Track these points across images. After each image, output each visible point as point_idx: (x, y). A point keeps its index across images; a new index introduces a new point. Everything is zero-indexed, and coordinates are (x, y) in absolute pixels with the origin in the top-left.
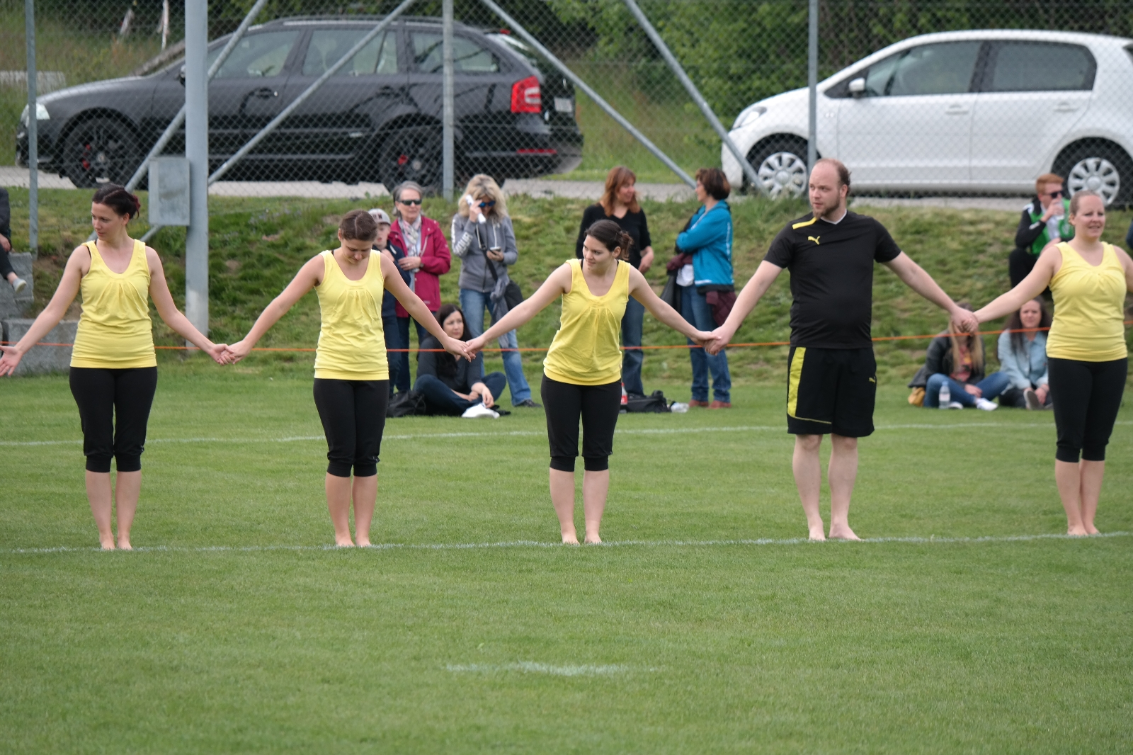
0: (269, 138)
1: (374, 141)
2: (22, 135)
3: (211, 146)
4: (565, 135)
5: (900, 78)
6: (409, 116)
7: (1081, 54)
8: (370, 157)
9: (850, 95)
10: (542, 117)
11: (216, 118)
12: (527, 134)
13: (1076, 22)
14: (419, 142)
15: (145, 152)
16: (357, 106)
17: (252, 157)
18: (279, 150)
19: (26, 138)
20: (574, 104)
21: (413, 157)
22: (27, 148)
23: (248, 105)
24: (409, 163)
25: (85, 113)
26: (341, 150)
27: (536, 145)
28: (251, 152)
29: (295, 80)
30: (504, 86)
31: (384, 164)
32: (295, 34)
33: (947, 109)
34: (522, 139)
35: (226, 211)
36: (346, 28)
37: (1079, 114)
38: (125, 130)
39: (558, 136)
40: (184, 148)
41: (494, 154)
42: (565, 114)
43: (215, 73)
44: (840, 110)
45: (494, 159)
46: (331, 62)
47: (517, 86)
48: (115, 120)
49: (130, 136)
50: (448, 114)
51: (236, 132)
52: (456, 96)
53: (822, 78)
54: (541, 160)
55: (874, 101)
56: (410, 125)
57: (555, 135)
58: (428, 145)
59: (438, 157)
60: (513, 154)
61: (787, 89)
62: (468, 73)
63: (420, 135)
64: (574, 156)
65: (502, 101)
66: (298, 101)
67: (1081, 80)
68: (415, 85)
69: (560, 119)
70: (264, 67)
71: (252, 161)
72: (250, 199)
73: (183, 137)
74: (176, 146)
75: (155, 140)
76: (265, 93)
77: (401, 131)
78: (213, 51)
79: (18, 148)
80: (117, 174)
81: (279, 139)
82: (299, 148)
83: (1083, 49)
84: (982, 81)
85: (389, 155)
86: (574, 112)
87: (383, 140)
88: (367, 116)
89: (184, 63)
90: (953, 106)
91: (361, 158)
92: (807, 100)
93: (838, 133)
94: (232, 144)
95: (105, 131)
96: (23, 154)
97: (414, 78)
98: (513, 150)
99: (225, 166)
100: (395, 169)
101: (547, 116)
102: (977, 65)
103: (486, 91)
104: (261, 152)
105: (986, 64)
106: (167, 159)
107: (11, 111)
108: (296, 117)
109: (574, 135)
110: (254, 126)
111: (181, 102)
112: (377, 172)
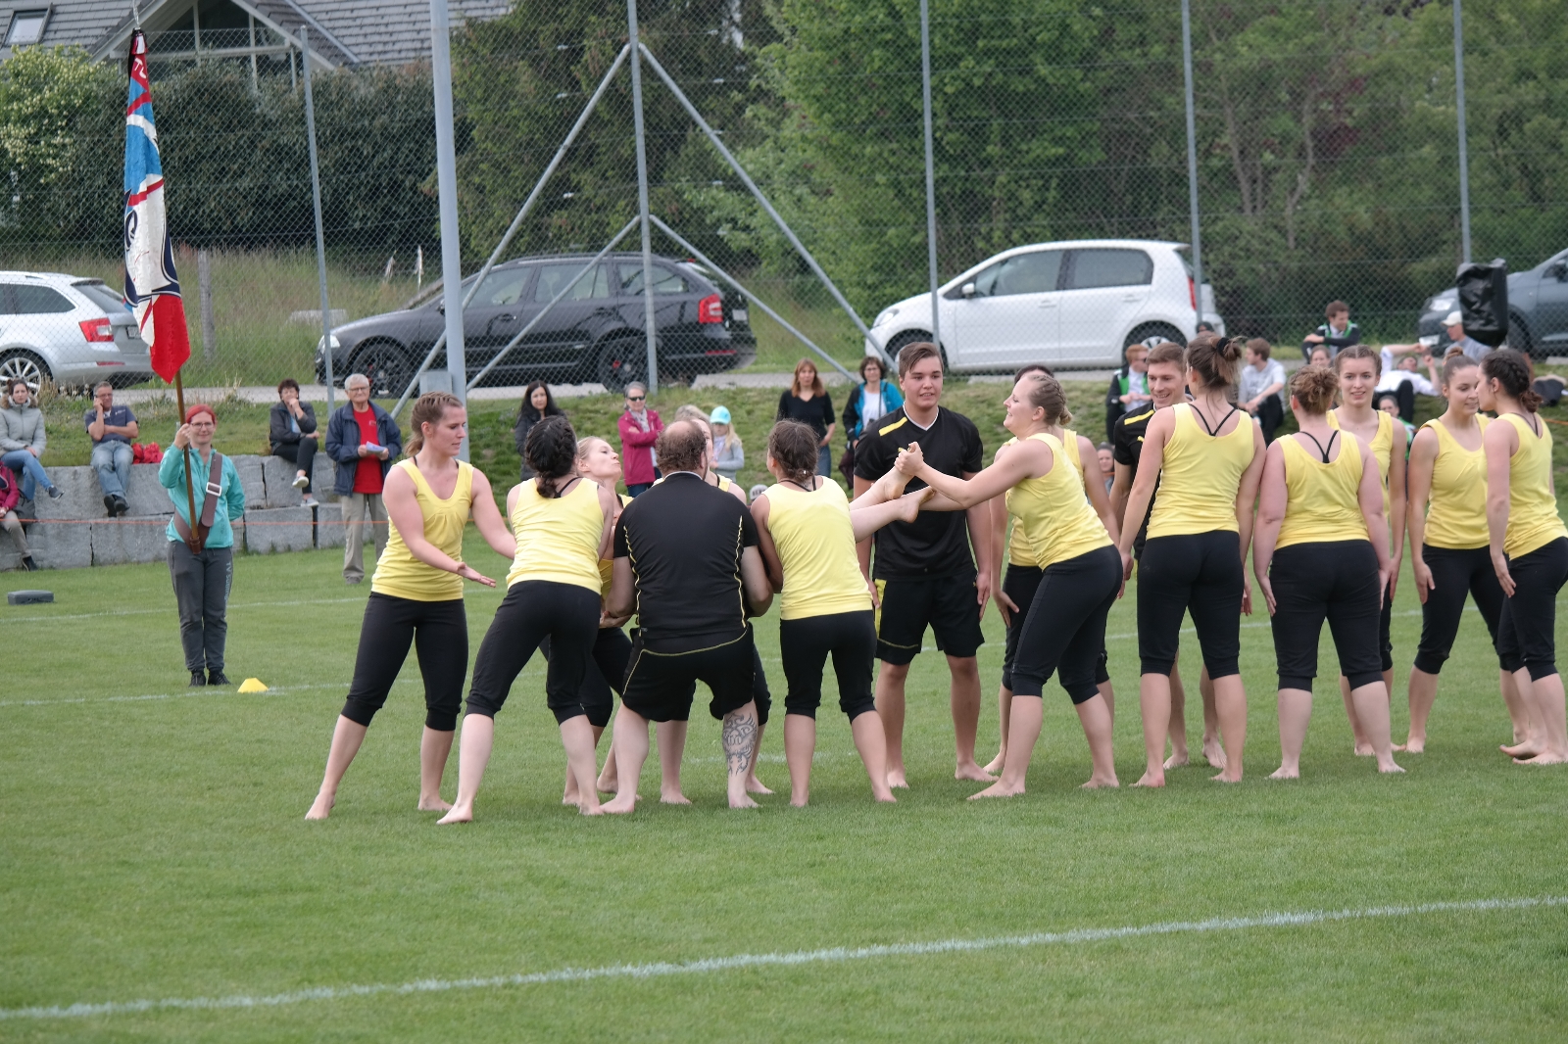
0: (511, 353)
1: (593, 350)
2: (319, 360)
3: (467, 361)
4: (742, 338)
5: (1001, 281)
6: (620, 330)
7: (1141, 256)
8: (591, 363)
9: (963, 296)
10: (724, 326)
11: (469, 339)
12: (713, 339)
13: (1136, 231)
14: (628, 349)
15: (415, 368)
16: (579, 324)
17: (499, 368)
18: (520, 362)
19: (323, 363)
20: (748, 313)
21: (624, 362)
22: (324, 370)
23: (494, 328)
24: (621, 366)
25: (368, 340)
26: (568, 359)
27: (720, 348)
28: (498, 364)
29: (528, 307)
30: (693, 303)
31: (602, 368)
32: (528, 270)
33: (1040, 304)
34: (709, 343)
35: (481, 411)
36: (568, 264)
37: (1142, 303)
38: (400, 353)
39: (736, 340)
40: (446, 364)
41: (688, 356)
42: (742, 322)
43: (468, 304)
44: (956, 309)
45: (688, 360)
46: (556, 291)
47: (703, 302)
48: (391, 345)
49: (403, 356)
50: (650, 328)
51: (486, 349)
52: (656, 312)
53: (940, 285)
54: (725, 359)
55: (983, 300)
56: (621, 337)
57: (735, 339)
58: (635, 351)
59: (644, 360)
60: (702, 355)
61: (915, 294)
62: (664, 294)
63: (629, 344)
64: (750, 354)
65: (692, 314)
66: (533, 322)
67: (1141, 277)
68: (623, 305)
69: (738, 326)
70: (505, 297)
71: (500, 371)
72: (499, 401)
73: (445, 355)
74: (440, 363)
75: (423, 359)
76: (507, 318)
77: (614, 342)
78: (465, 286)
79: (317, 371)
80: (395, 387)
81: (519, 353)
82: (535, 359)
83: (1142, 253)
84: (1065, 281)
85: (606, 361)
86: (748, 320)
87: (601, 349)
88: (587, 331)
89: (442, 297)
90: (1044, 302)
91: (584, 364)
92: (930, 302)
93: (956, 327)
94: (483, 359)
95: (384, 354)
96: (321, 375)
97: (622, 300)
98: (702, 352)
99: (478, 377)
100: (611, 371)
101: (727, 324)
102: (1061, 268)
103: (679, 307)
104: (506, 364)
105: (1068, 268)
106: (434, 373)
107: (309, 344)
108: (532, 335)
109: (750, 338)
110: (500, 344)
111: (442, 328)
112: (597, 375)
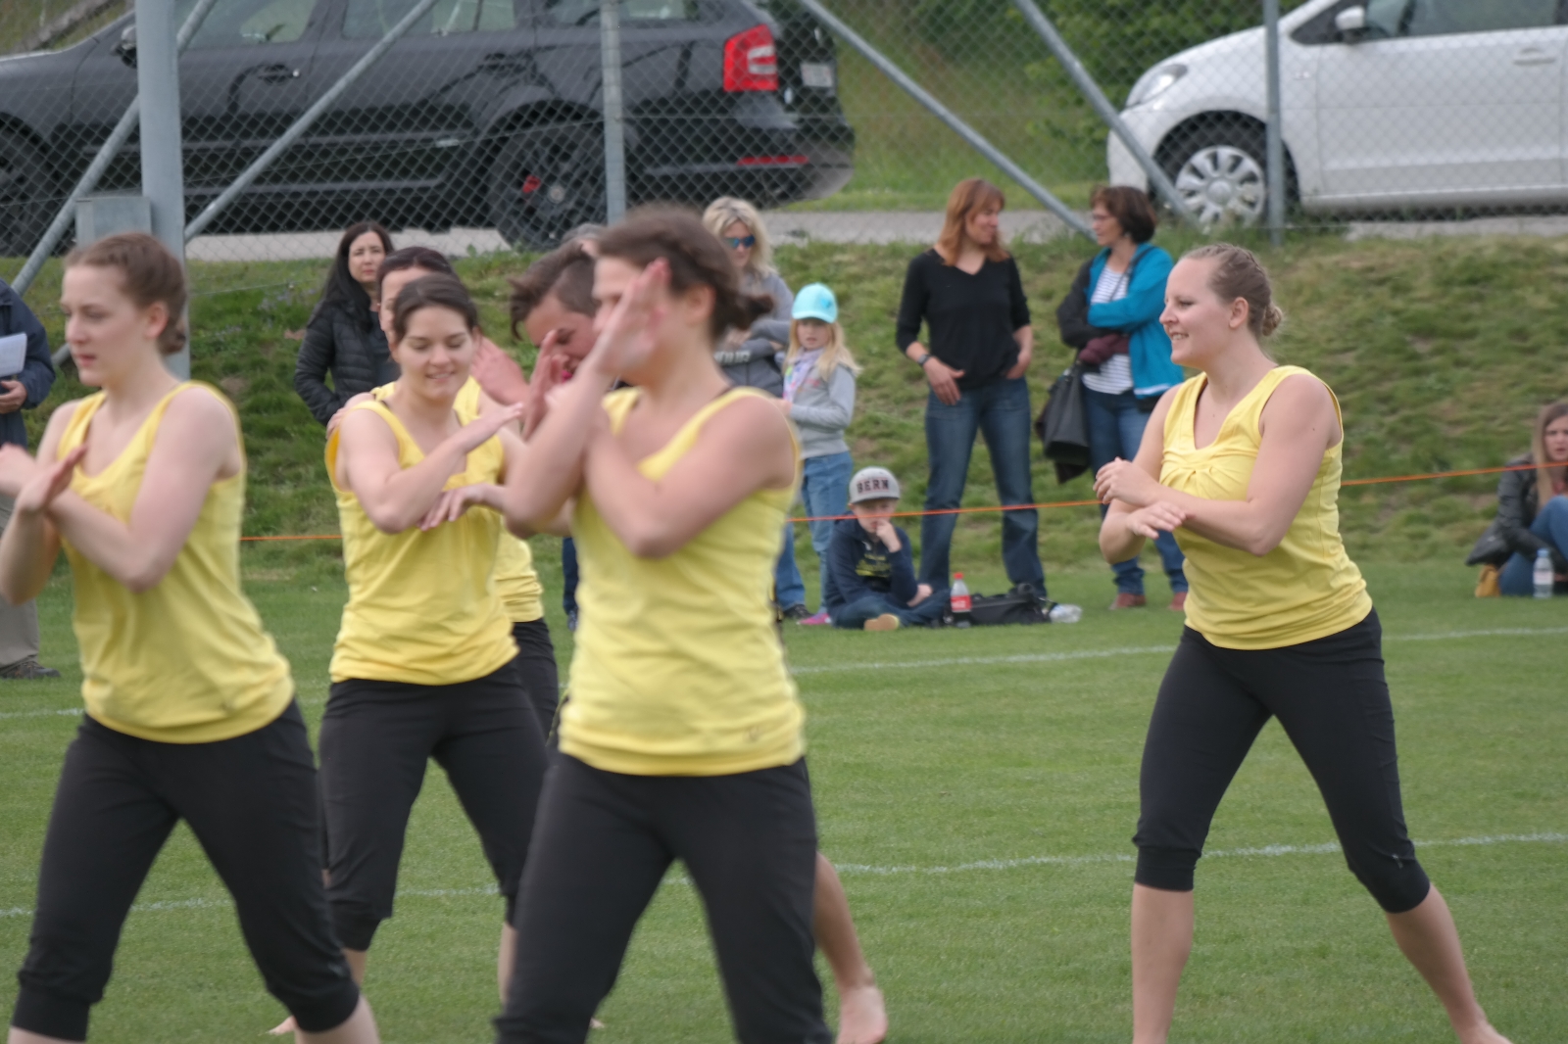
0: (290, 154)
1: (480, 152)
3: (187, 171)
4: (825, 129)
5: (1426, 3)
6: (541, 104)
8: (475, 181)
9: (1337, 37)
10: (781, 99)
11: (193, 121)
12: (757, 130)
14: (559, 151)
15: (63, 186)
16: (446, 89)
17: (261, 189)
18: (310, 175)
20: (836, 73)
21: (551, 179)
23: (249, 96)
24: (544, 190)
26: (422, 170)
27: (773, 150)
28: (259, 180)
29: (328, 48)
30: (711, 45)
31: (499, 193)
33: (1517, 56)
34: (749, 139)
35: (218, 289)
38: (28, 150)
39: (809, 131)
40: (137, 177)
41: (698, 168)
42: (823, 90)
43: (188, 41)
44: (1321, 66)
45: (699, 177)
46: (394, 13)
47: (735, 43)
48: (8, 132)
49: (37, 159)
50: (612, 99)
51: (230, 144)
52: (626, 65)
54: (783, 177)
55: (1383, 46)
56: (544, 122)
57: (807, 130)
58: (575, 155)
59: (596, 178)
60: (732, 167)
61: (1224, 32)
62: (643, 25)
63: (563, 139)
64: (843, 166)
65: (706, 73)
66: (341, 84)
68: (549, 48)
69: (815, 100)
71: (262, 196)
72: (259, 266)
73: (136, 157)
74: (124, 174)
75: (85, 164)
76: (277, 73)
77: (529, 132)
81: (309, 155)
82: (345, 170)
85: (509, 176)
86: (837, 87)
87: (497, 150)
88: (465, 107)
90: (1527, 50)
91: (458, 184)
92: (1261, 49)
93: (1320, 109)
94: (223, 166)
97: (546, 37)
98: (733, 159)
99: (212, 208)
100: (520, 201)
101: (789, 96)
103: (677, 53)
104: (276, 179)
106: (107, 199)
108: (338, 114)
109: (842, 129)
110: (263, 133)
111: (129, 94)
112: (486, 208)
